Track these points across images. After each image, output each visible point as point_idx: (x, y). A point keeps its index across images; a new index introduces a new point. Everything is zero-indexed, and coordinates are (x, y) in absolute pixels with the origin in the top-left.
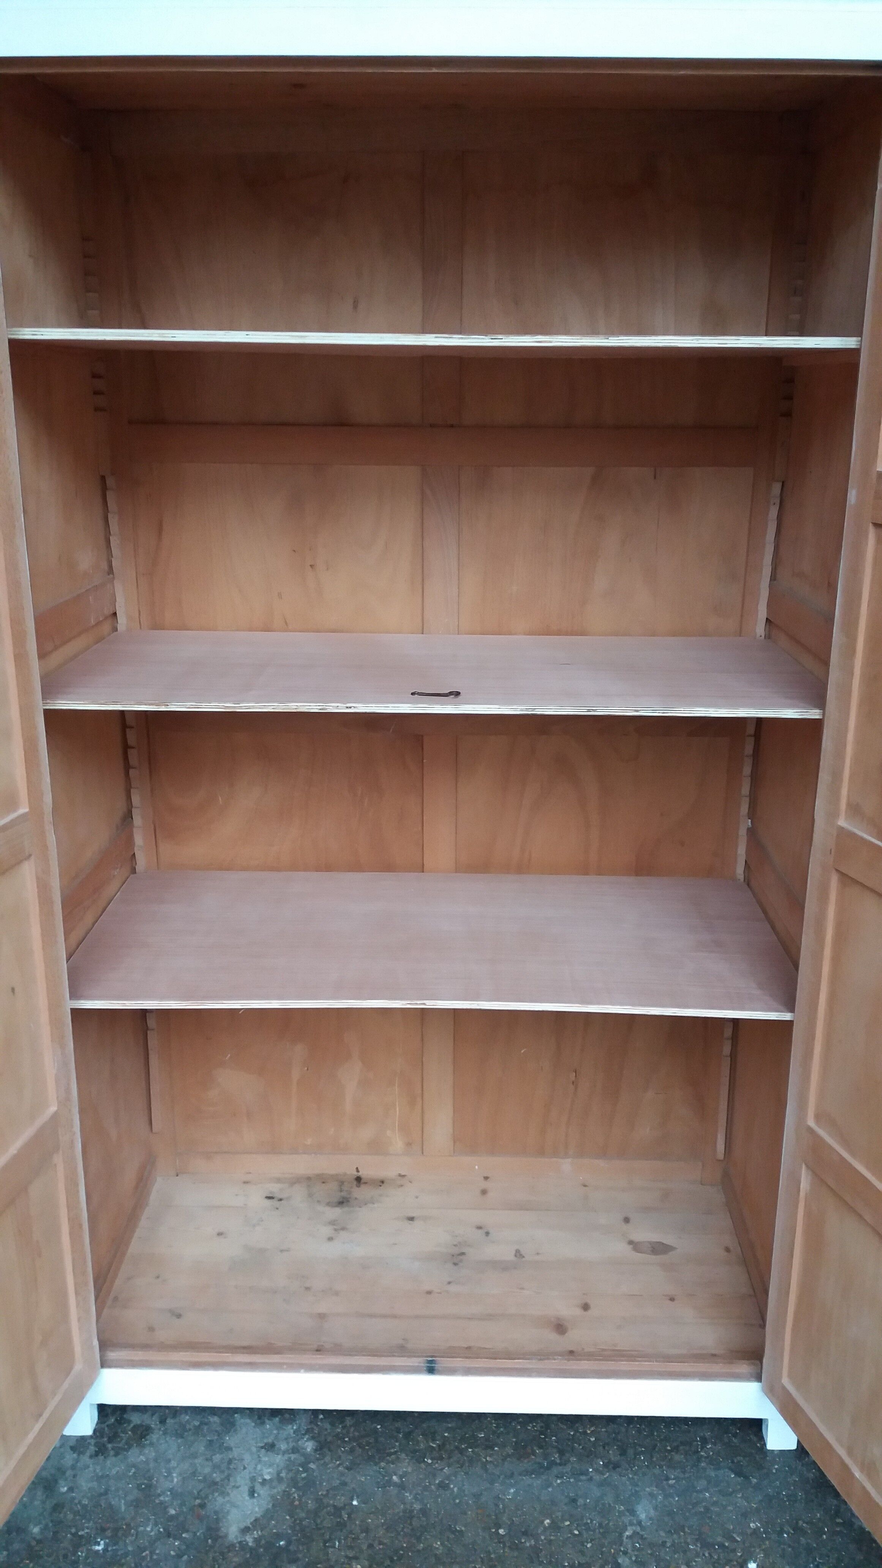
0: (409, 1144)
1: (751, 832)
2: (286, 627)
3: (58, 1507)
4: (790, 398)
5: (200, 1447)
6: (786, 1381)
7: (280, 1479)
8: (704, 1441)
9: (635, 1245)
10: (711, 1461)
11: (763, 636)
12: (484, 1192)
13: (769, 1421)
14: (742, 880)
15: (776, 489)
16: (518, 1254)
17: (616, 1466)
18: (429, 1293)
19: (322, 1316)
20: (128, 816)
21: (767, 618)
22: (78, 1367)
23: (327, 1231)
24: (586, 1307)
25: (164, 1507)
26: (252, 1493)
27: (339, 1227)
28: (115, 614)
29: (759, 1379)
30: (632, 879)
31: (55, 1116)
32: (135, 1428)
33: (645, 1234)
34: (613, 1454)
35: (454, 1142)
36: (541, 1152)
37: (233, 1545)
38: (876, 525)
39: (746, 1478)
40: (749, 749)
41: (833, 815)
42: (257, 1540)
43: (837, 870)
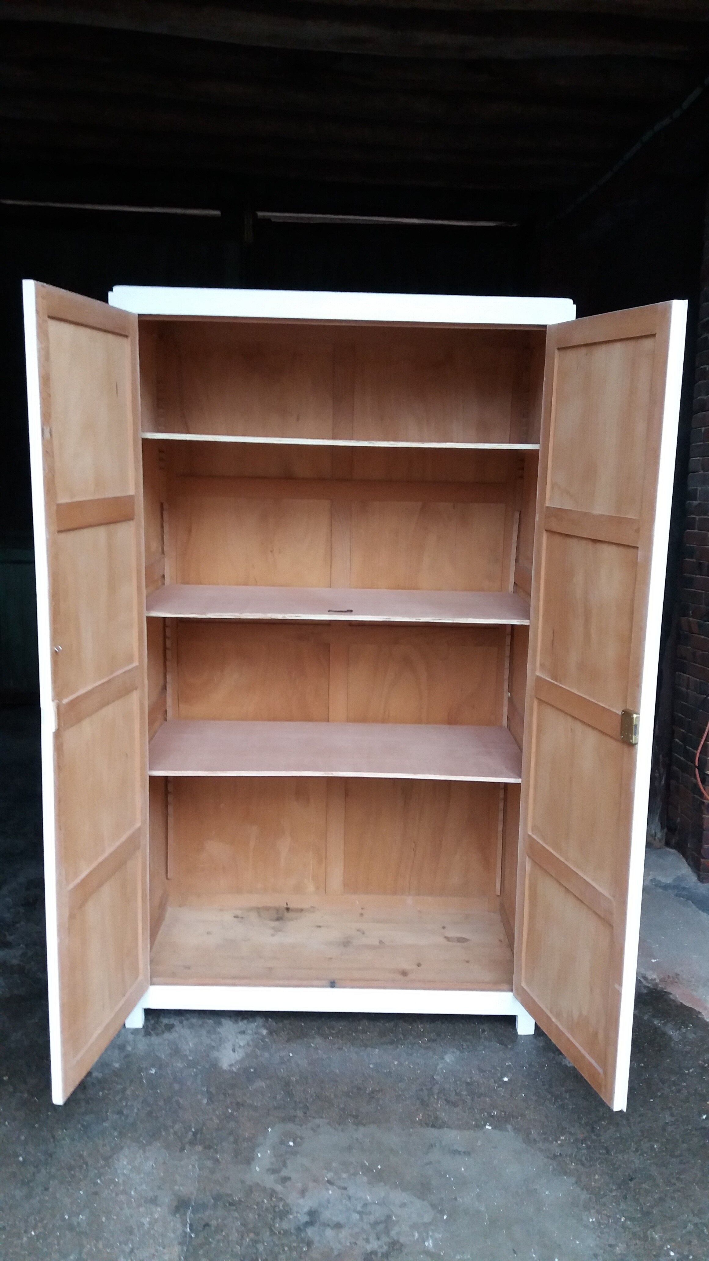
0: (318, 888)
1: (510, 699)
2: (256, 583)
3: (128, 1056)
4: (523, 469)
5: (204, 1032)
6: (523, 985)
7: (248, 1045)
8: (483, 1031)
9: (448, 939)
10: (486, 1038)
11: (513, 592)
12: (361, 915)
13: (519, 1017)
14: (506, 727)
15: (517, 515)
16: (381, 942)
17: (434, 1041)
18: (330, 959)
19: (270, 969)
20: (165, 688)
21: (514, 583)
22: (141, 977)
23: (272, 931)
24: (419, 965)
25: (186, 1056)
26: (234, 1051)
27: (277, 930)
28: (164, 576)
29: (512, 991)
30: (447, 726)
31: (139, 829)
32: (166, 1025)
33: (453, 933)
34: (433, 1036)
35: (344, 887)
36: (395, 893)
37: (225, 1070)
38: (546, 531)
39: (506, 1046)
40: (508, 652)
41: (534, 670)
42: (238, 1069)
43: (536, 698)
